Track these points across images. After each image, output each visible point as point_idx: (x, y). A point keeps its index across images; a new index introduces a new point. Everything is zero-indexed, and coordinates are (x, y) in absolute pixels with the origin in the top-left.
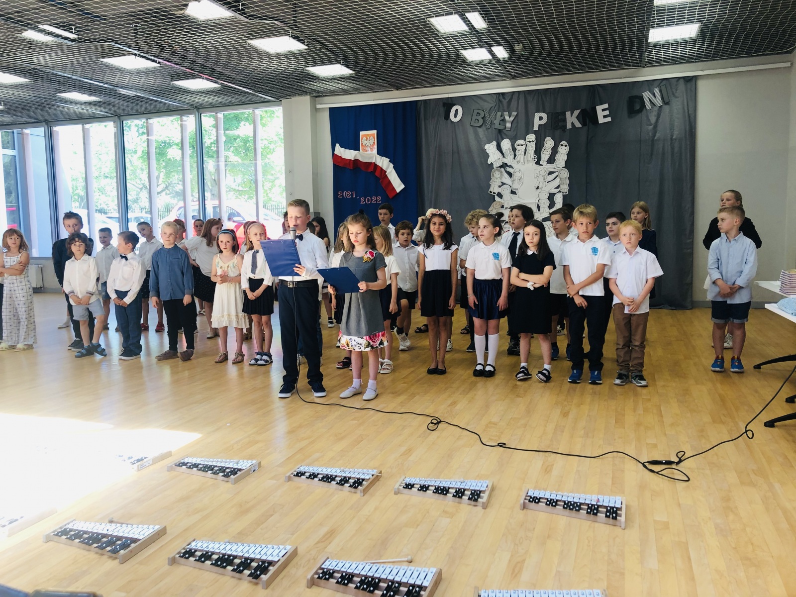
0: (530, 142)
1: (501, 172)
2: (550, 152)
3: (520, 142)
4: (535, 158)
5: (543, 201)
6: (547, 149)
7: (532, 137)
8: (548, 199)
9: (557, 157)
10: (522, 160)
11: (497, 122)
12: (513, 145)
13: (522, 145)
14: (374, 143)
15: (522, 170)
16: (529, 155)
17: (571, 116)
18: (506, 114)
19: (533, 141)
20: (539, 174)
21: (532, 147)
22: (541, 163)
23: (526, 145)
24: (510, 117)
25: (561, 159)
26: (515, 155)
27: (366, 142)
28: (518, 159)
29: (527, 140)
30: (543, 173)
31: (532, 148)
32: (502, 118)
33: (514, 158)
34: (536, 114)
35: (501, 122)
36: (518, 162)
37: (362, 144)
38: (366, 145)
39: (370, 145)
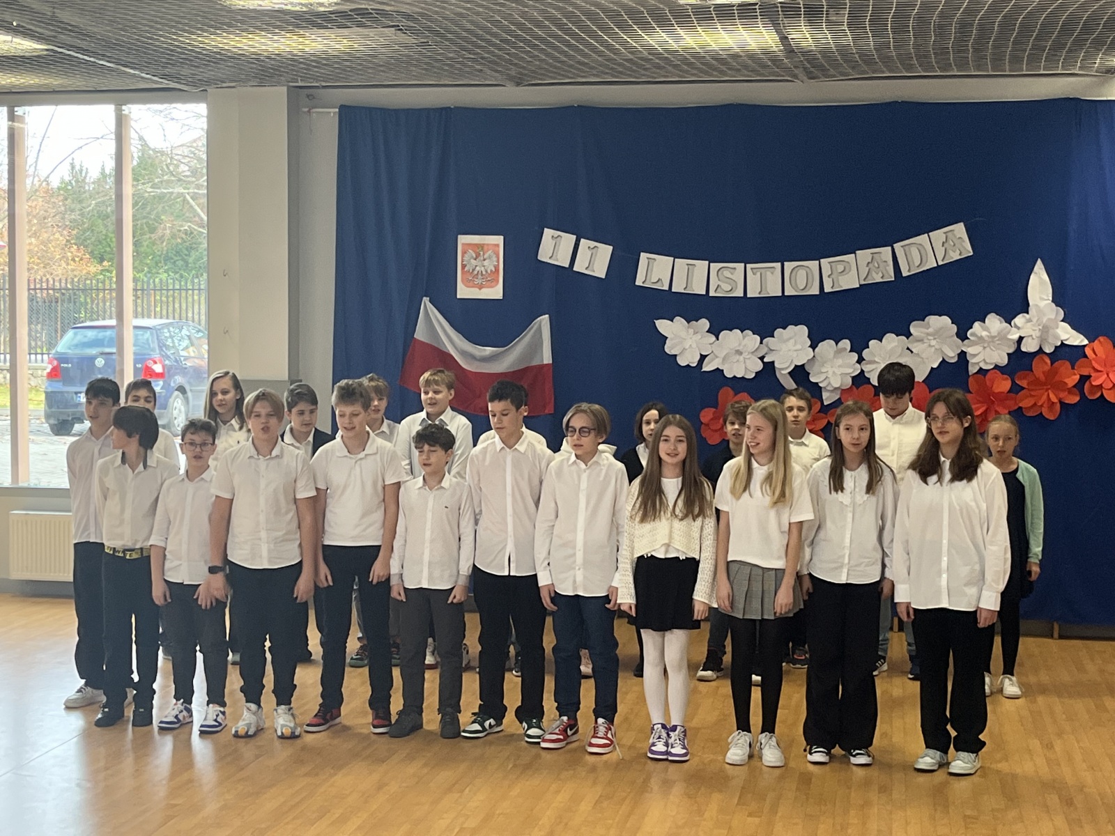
14: (497, 268)
27: (473, 262)
37: (464, 266)
38: (473, 270)
39: (486, 271)
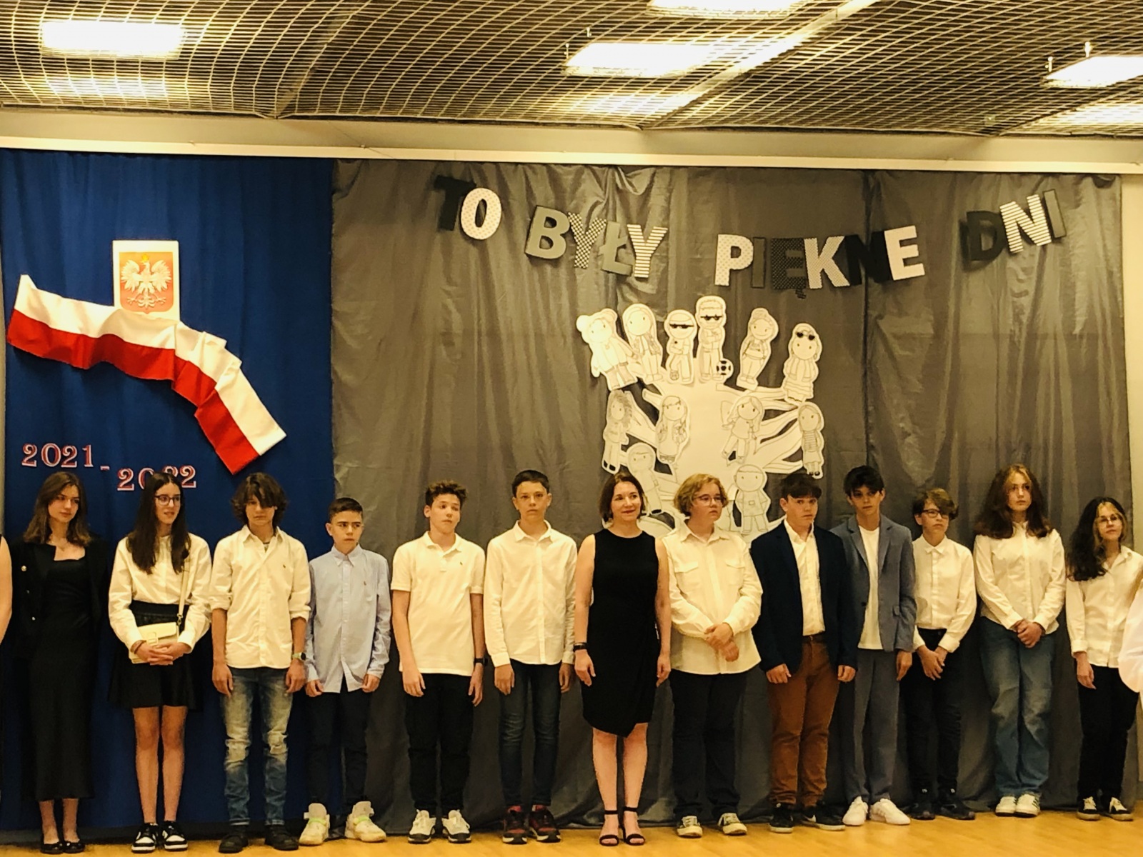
0: (708, 318)
1: (626, 404)
2: (768, 353)
3: (680, 316)
4: (724, 368)
5: (748, 498)
6: (757, 342)
7: (713, 305)
8: (765, 489)
9: (788, 367)
10: (685, 372)
11: (608, 251)
12: (660, 325)
13: (685, 327)
14: (170, 284)
15: (683, 399)
16: (706, 355)
17: (820, 252)
18: (635, 230)
19: (717, 318)
20: (735, 415)
21: (714, 333)
22: (739, 383)
23: (699, 327)
24: (646, 239)
25: (800, 376)
26: (665, 355)
28: (674, 367)
29: (701, 313)
30: (747, 412)
31: (715, 336)
32: (624, 241)
33: (663, 364)
34: (721, 238)
35: (622, 250)
36: (675, 375)
37: (122, 284)
38: (136, 288)
39: (155, 289)
